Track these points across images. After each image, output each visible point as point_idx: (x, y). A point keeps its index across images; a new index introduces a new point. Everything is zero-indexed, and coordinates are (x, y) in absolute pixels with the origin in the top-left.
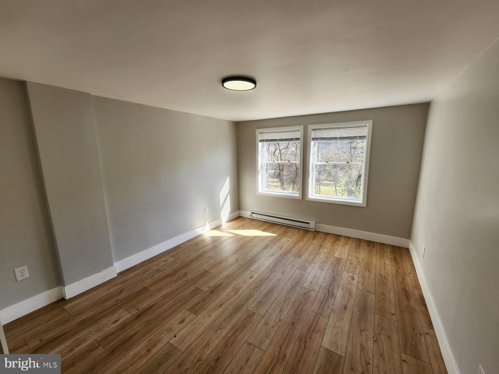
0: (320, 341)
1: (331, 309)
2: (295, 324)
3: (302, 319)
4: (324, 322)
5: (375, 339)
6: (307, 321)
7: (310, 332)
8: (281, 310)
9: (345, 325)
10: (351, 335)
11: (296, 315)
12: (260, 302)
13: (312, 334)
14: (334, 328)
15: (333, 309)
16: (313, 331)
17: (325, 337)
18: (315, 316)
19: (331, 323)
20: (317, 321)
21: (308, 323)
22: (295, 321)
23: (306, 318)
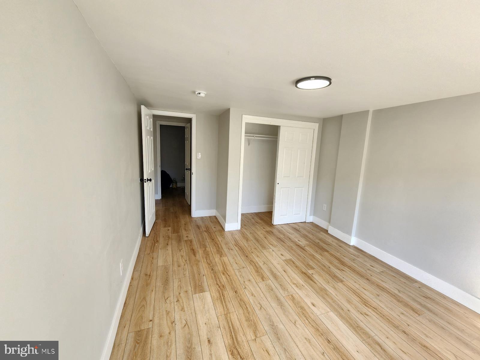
0: (212, 294)
1: (221, 328)
2: (234, 292)
3: (234, 300)
4: (218, 310)
5: (174, 324)
6: (230, 300)
7: (221, 294)
8: (252, 295)
9: (201, 321)
10: (194, 314)
11: (241, 300)
12: (272, 290)
13: (220, 294)
14: (209, 310)
15: (219, 330)
16: (220, 297)
17: (210, 299)
18: (228, 310)
19: (213, 312)
20: (223, 306)
21: (228, 300)
22: (237, 294)
23: (233, 302)
